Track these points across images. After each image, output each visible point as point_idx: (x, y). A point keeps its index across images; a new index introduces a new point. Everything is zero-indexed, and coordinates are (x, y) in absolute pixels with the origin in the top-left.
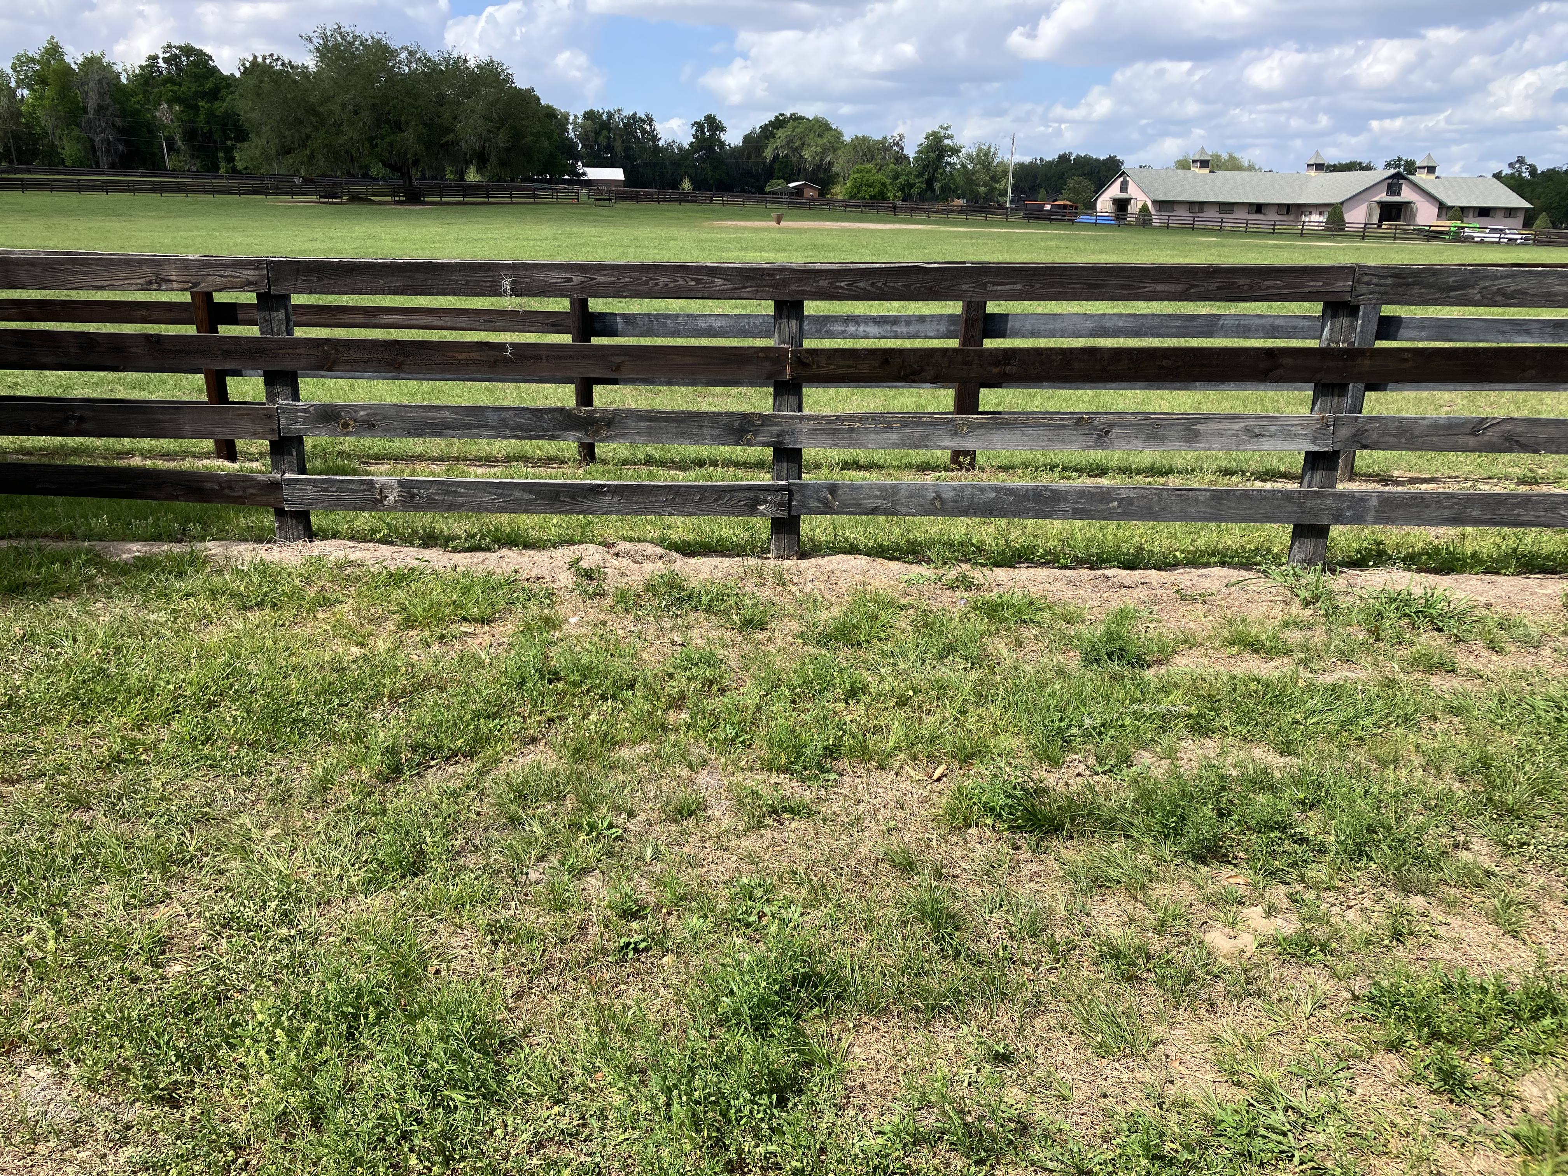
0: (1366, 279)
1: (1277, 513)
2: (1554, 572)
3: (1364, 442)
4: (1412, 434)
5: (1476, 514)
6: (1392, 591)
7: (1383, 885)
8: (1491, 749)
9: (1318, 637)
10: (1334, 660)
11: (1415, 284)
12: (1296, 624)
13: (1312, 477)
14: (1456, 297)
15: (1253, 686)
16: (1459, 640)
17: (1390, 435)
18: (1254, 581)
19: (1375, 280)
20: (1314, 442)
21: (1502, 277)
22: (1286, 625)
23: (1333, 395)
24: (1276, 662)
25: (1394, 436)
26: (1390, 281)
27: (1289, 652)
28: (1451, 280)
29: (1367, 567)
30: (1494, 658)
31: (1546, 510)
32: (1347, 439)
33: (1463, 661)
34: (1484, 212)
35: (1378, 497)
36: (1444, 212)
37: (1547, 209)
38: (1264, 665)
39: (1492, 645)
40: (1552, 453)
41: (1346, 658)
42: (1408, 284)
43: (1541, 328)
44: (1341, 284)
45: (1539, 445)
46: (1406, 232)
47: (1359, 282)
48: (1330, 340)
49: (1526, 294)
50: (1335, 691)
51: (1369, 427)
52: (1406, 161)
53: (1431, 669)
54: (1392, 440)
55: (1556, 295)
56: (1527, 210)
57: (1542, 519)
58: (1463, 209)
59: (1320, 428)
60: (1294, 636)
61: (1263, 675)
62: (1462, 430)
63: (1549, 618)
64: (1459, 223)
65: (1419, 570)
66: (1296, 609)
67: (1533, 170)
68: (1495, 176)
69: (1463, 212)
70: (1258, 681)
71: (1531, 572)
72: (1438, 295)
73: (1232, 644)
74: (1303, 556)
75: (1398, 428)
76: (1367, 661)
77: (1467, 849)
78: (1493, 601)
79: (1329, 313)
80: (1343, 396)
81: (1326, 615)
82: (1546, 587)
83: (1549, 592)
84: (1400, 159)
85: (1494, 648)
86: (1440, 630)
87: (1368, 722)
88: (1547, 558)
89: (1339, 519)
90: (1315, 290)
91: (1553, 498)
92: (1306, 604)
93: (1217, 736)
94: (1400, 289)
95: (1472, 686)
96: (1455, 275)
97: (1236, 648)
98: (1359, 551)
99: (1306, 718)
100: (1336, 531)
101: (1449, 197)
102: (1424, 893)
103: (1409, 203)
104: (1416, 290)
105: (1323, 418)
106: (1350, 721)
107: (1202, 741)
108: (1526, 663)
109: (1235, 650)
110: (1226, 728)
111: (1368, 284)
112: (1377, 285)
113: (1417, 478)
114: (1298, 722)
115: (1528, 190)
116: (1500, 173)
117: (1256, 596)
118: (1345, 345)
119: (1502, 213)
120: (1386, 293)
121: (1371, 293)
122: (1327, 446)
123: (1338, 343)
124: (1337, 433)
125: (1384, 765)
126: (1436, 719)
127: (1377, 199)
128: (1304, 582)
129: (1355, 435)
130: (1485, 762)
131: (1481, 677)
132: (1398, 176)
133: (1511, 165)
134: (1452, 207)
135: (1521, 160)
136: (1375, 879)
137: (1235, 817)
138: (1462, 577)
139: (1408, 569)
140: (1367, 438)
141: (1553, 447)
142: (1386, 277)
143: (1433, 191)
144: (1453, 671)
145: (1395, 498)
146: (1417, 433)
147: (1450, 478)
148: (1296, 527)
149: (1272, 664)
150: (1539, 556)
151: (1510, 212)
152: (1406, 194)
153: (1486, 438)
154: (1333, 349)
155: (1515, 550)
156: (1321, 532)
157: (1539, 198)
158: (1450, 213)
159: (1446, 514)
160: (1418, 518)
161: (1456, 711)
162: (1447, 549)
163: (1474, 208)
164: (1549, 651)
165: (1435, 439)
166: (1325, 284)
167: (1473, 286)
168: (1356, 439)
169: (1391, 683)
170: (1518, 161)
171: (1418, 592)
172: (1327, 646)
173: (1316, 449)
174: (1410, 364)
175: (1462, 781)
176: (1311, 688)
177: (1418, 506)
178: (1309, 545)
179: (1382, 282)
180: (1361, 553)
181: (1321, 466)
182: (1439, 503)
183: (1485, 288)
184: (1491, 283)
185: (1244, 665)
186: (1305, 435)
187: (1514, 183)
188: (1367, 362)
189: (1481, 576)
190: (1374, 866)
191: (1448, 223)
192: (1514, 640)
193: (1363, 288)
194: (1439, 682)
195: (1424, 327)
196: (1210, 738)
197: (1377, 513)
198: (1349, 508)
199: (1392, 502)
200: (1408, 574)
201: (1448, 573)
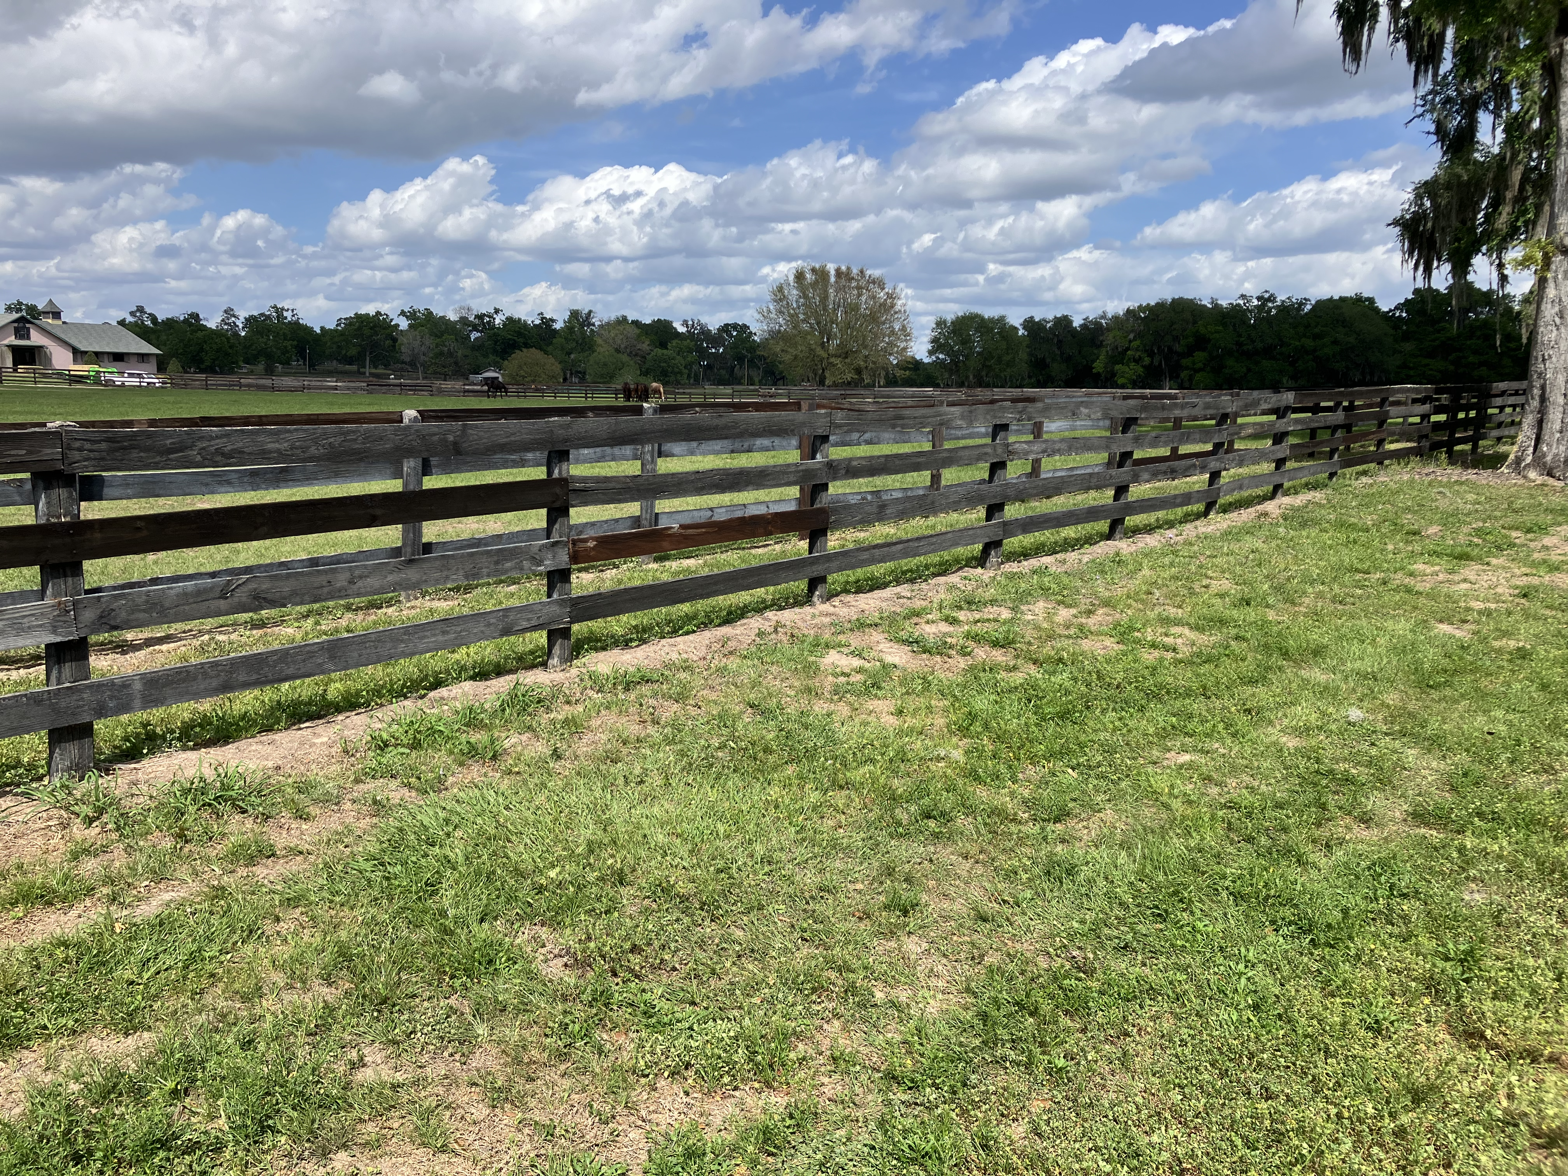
0: (77, 444)
1: (26, 722)
2: (320, 717)
3: (113, 623)
4: (162, 606)
5: (242, 677)
6: (183, 780)
7: (301, 1158)
8: (343, 935)
9: (119, 860)
10: (147, 883)
11: (132, 447)
12: (86, 851)
13: (60, 672)
14: (176, 460)
15: (60, 953)
16: (267, 817)
17: (140, 611)
18: (14, 809)
19: (88, 446)
20: (54, 632)
21: (217, 437)
22: (75, 856)
23: (65, 576)
24: (78, 909)
25: (144, 611)
26: (104, 446)
27: (90, 891)
28: (168, 442)
29: (143, 756)
30: (304, 827)
31: (304, 661)
32: (93, 623)
33: (280, 840)
34: (118, 357)
35: (141, 679)
36: (79, 356)
37: (175, 355)
38: (63, 918)
39: (299, 813)
40: (297, 605)
41: (159, 876)
42: (124, 448)
43: (239, 478)
44: (49, 451)
45: (285, 598)
46: (45, 376)
47: (70, 448)
48: (49, 515)
49: (243, 452)
50: (161, 924)
51: (115, 605)
52: (27, 305)
53: (251, 861)
54: (142, 616)
55: (270, 452)
56: (157, 355)
57: (303, 670)
58: (97, 354)
59: (58, 616)
60: (90, 866)
61: (70, 933)
62: (212, 595)
63: (336, 768)
64: (96, 368)
65: (196, 747)
66: (78, 830)
67: (154, 319)
68: (119, 323)
69: (98, 357)
70: (65, 944)
71: (300, 721)
72: (158, 459)
73: (14, 904)
74: (68, 763)
75: (147, 602)
76: (183, 871)
77: (364, 1065)
78: (280, 762)
79: (41, 484)
80: (78, 575)
81: (118, 829)
82: (320, 736)
83: (325, 739)
84: (20, 303)
85: (302, 816)
86: (244, 812)
87: (212, 951)
88: (310, 703)
89: (102, 712)
90: (18, 459)
91: (308, 648)
92: (89, 821)
93: (35, 1044)
94: (117, 454)
95: (296, 865)
96: (171, 437)
97: (21, 907)
98: (126, 739)
99: (140, 975)
100: (99, 726)
101: (80, 342)
102: (345, 1146)
103: (41, 347)
104: (135, 454)
105: (60, 603)
106: (193, 958)
107: (18, 1056)
108: (333, 823)
109: (19, 911)
110: (45, 1027)
111: (80, 449)
112: (90, 451)
113: (152, 638)
114: (132, 983)
115: (153, 337)
116: (124, 320)
117: (23, 828)
118: (68, 519)
119: (135, 358)
120: (103, 459)
121: (86, 460)
122: (71, 634)
123: (59, 517)
124: (80, 618)
125: (246, 998)
126: (278, 919)
127: (6, 342)
128: (78, 794)
129: (101, 617)
130: (344, 954)
131: (301, 853)
132: (22, 319)
133: (132, 314)
134: (86, 352)
135: (141, 309)
136: (289, 1155)
137: (99, 1154)
138: (242, 744)
139: (185, 748)
140: (115, 618)
141: (298, 599)
142: (99, 442)
143: (63, 336)
144: (273, 855)
145: (159, 678)
146: (167, 605)
147: (184, 632)
148: (51, 733)
149: (73, 913)
150: (301, 703)
151: (143, 357)
152: (36, 338)
153: (236, 600)
154: (54, 524)
155: (279, 702)
156: (85, 731)
157: (165, 345)
158: (86, 358)
159: (215, 683)
160: (187, 693)
161: (291, 902)
162: (217, 715)
163: (108, 353)
164: (349, 804)
165: (186, 608)
166: (30, 453)
167: (191, 447)
168: (104, 620)
169: (219, 892)
170: (138, 310)
171: (209, 774)
172: (133, 869)
173: (59, 639)
174: (145, 533)
175: (330, 985)
176: (134, 933)
177: (184, 681)
178: (73, 750)
179: (96, 447)
180: (129, 741)
181: (68, 657)
182: (205, 674)
183: (203, 448)
184: (208, 443)
185: (39, 927)
186: (41, 626)
187: (140, 330)
188: (98, 535)
189: (259, 738)
190: (283, 1139)
191: (86, 367)
192: (316, 801)
193: (76, 455)
194: (263, 872)
195: (128, 484)
196: (27, 1048)
197: (144, 697)
198: (111, 698)
199: (157, 681)
200: (190, 754)
201: (226, 743)
